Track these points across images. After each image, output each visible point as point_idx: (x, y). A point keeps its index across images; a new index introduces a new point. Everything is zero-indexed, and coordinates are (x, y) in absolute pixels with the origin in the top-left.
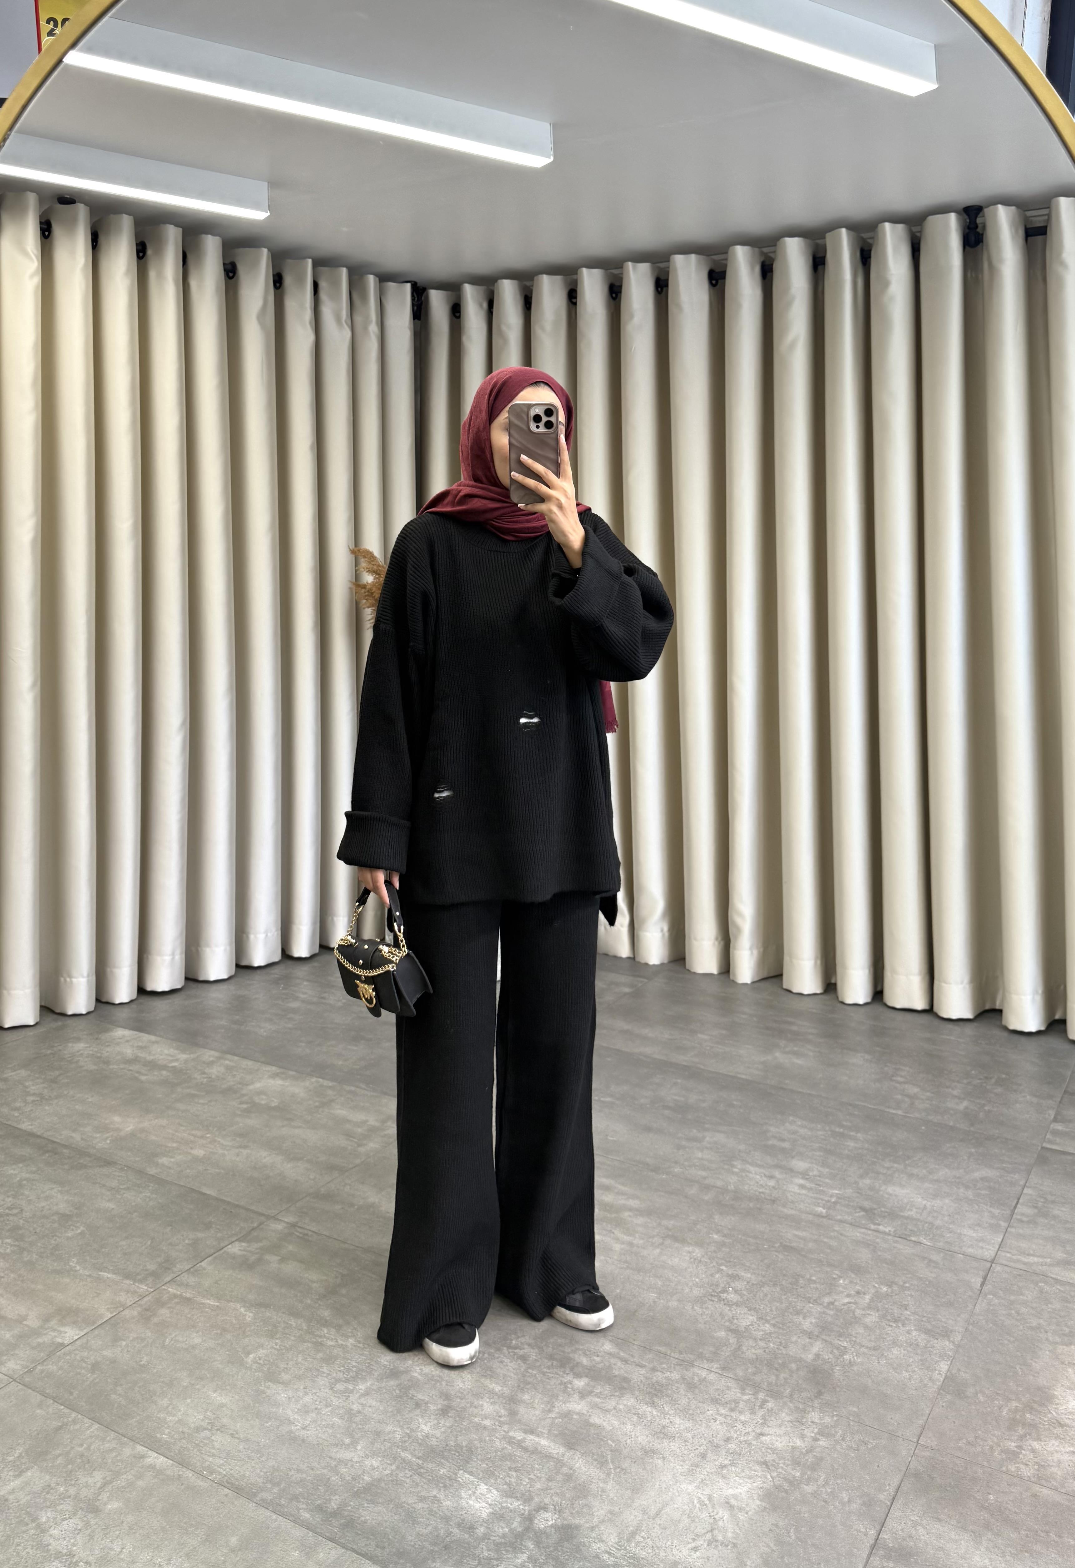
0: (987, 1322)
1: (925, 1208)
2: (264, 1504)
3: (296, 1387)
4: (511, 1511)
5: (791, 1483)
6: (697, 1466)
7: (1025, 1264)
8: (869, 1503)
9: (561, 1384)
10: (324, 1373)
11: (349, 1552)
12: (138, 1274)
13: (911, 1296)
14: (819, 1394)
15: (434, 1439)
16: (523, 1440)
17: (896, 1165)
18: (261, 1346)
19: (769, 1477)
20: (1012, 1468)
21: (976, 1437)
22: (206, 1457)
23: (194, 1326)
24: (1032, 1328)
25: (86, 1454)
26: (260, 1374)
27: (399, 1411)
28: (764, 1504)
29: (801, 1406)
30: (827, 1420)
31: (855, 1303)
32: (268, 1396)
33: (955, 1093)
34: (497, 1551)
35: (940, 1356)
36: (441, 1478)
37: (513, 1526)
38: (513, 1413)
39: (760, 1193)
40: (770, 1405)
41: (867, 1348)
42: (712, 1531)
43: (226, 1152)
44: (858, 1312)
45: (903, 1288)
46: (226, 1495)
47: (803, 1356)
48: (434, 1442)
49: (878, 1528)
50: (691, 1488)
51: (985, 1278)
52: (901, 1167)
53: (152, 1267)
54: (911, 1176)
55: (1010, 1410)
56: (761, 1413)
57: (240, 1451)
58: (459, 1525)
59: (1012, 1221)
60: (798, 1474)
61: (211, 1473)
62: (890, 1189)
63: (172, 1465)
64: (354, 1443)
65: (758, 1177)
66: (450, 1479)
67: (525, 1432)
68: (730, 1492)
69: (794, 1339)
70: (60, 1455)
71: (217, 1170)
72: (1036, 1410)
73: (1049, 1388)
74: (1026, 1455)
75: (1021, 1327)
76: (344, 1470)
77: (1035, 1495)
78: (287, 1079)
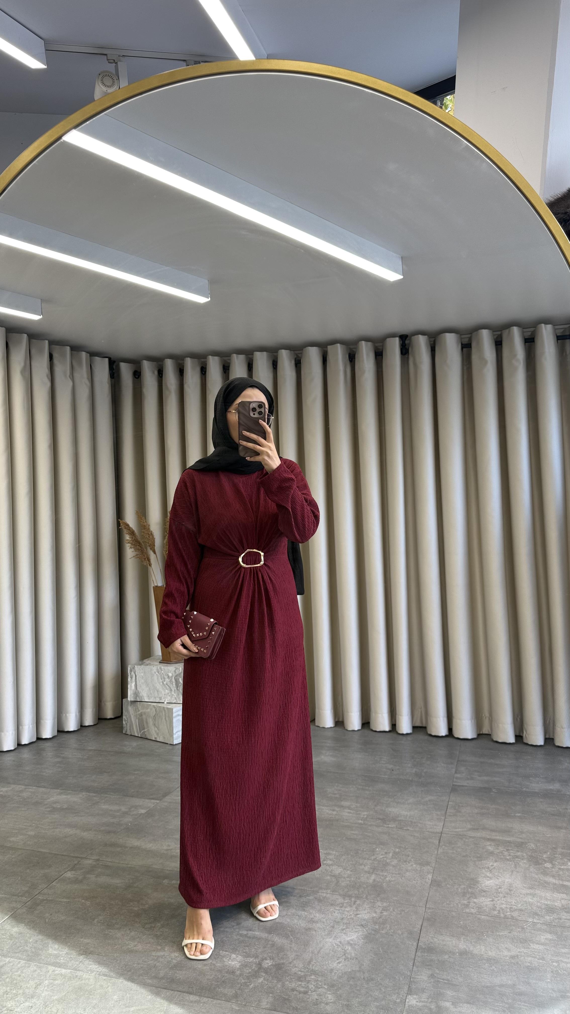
0: (444, 856)
1: (407, 815)
3: (124, 930)
4: (250, 963)
5: (375, 931)
6: (331, 931)
7: (455, 832)
8: (411, 933)
10: (137, 921)
11: (176, 992)
12: (19, 893)
13: (409, 851)
14: (379, 895)
16: (247, 934)
17: (390, 799)
18: (100, 915)
19: (365, 930)
20: (468, 910)
21: (450, 901)
22: (87, 966)
23: (59, 912)
24: (464, 856)
25: (21, 975)
26: (104, 927)
28: (365, 941)
29: (372, 901)
30: (385, 904)
31: (385, 857)
32: (111, 936)
33: (409, 765)
34: (248, 979)
35: (427, 873)
37: (253, 968)
38: (239, 924)
39: (330, 817)
40: (358, 902)
41: (395, 874)
42: (345, 955)
43: (47, 832)
44: (388, 861)
45: (405, 849)
46: (104, 980)
47: (368, 881)
49: (417, 942)
50: (330, 940)
51: (440, 840)
52: (393, 799)
53: (26, 889)
54: (398, 803)
55: (462, 889)
56: (355, 906)
57: (104, 961)
58: (227, 972)
59: (447, 816)
60: (377, 927)
61: (93, 972)
62: (390, 809)
63: (70, 973)
65: (327, 811)
67: (247, 931)
68: (349, 939)
69: (362, 875)
71: (45, 840)
72: (473, 887)
73: (476, 878)
74: (472, 904)
75: (459, 857)
76: (161, 960)
77: (479, 919)
78: (68, 795)
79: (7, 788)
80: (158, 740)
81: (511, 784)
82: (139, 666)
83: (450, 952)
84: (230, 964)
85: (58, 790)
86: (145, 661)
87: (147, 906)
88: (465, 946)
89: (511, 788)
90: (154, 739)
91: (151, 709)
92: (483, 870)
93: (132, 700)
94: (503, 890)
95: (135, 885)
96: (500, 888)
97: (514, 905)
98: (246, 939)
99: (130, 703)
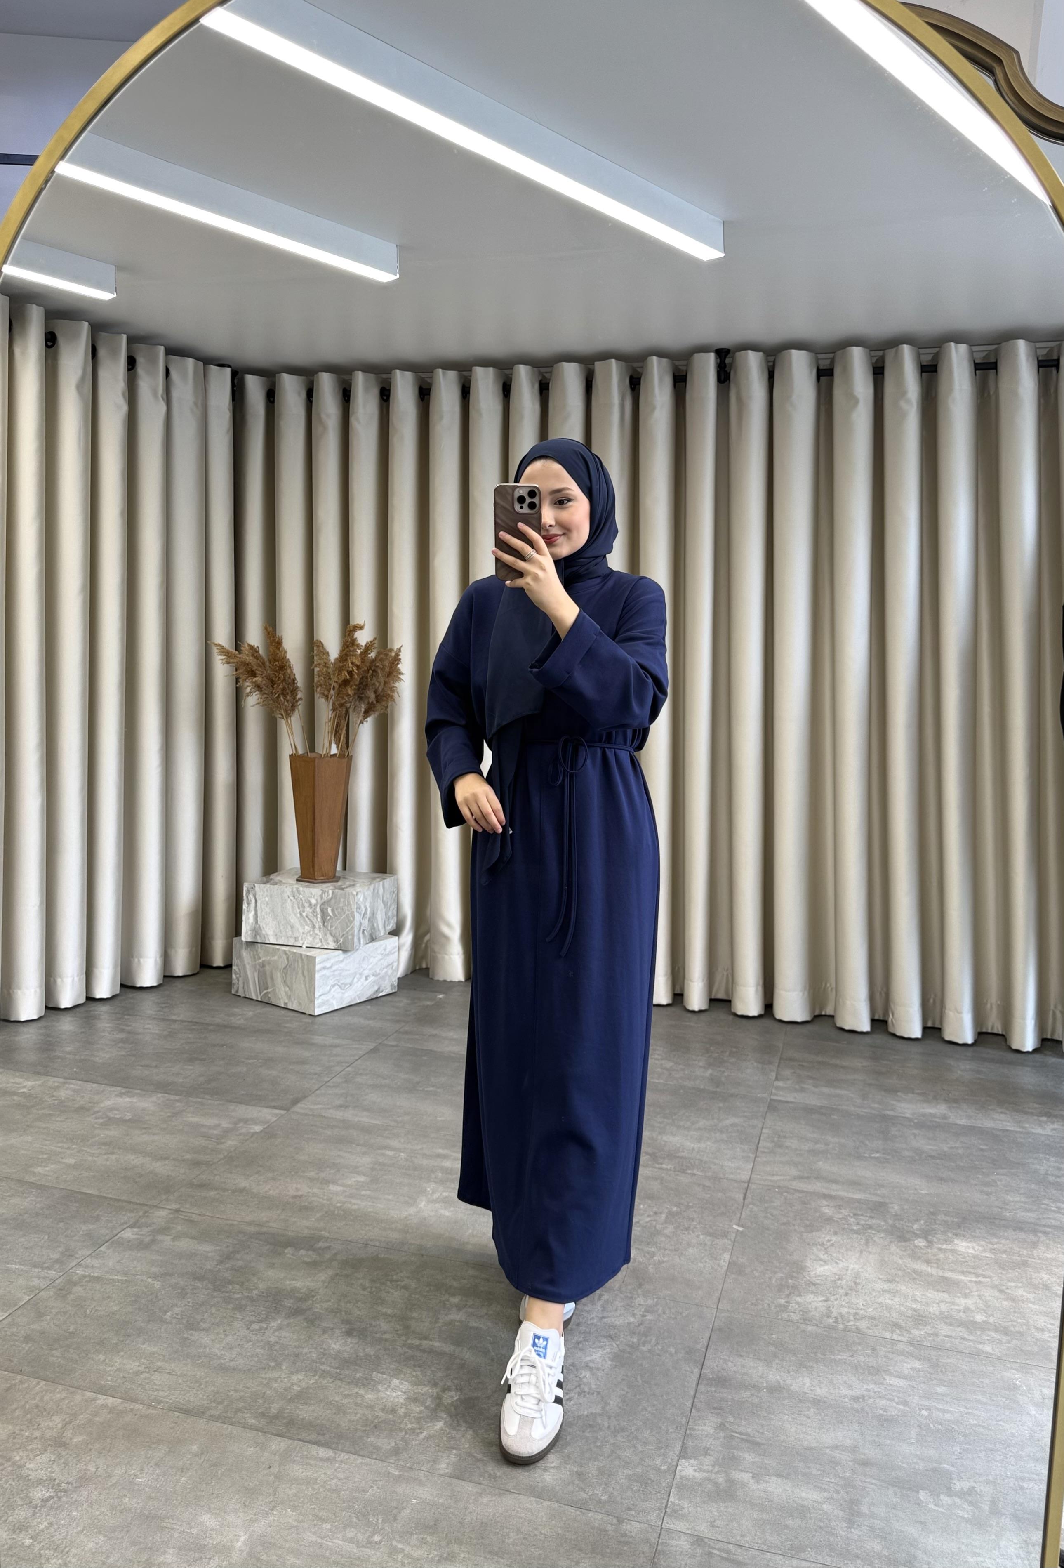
0: (751, 1223)
1: (693, 1149)
2: (212, 1418)
3: (216, 1331)
4: (423, 1394)
5: (631, 1346)
7: (771, 1181)
8: (690, 1351)
9: (440, 1302)
10: (238, 1318)
11: (296, 1441)
12: (44, 1263)
13: (695, 1211)
14: (640, 1285)
15: (346, 1354)
16: (420, 1345)
17: (665, 1120)
18: (176, 1305)
19: (614, 1345)
20: (785, 1316)
21: (757, 1300)
22: (151, 1392)
23: (109, 1297)
24: (784, 1224)
25: (41, 1405)
26: (181, 1326)
27: (310, 1337)
28: (614, 1363)
29: (629, 1295)
30: (650, 1302)
31: (655, 1221)
32: (193, 1341)
33: (701, 1064)
34: (418, 1423)
35: (723, 1250)
36: (359, 1379)
37: (427, 1404)
38: (407, 1328)
40: (605, 1296)
41: (670, 1250)
42: (579, 1386)
43: (96, 1159)
44: (659, 1227)
45: (688, 1207)
46: (178, 1417)
48: (346, 1355)
49: (700, 1367)
51: (745, 1195)
52: (671, 1121)
53: (55, 1256)
54: (679, 1127)
55: (777, 1279)
56: (599, 1303)
57: (180, 1384)
58: (383, 1410)
59: (758, 1153)
60: (635, 1340)
61: (159, 1402)
62: (665, 1138)
63: (122, 1403)
64: (279, 1365)
66: (366, 1379)
67: (421, 1339)
68: (587, 1358)
70: (16, 1409)
71: (91, 1174)
72: (795, 1277)
73: (802, 1262)
74: (793, 1306)
75: (776, 1224)
76: (275, 1385)
77: (804, 1331)
78: (134, 1096)
79: (35, 1081)
80: (289, 1007)
81: (866, 1102)
82: (262, 886)
83: (754, 1387)
84: (388, 1396)
85: (119, 1089)
86: (272, 876)
87: (255, 1292)
88: (778, 1377)
89: (865, 1108)
90: (283, 1006)
91: (280, 957)
92: (815, 1249)
93: (249, 940)
94: (844, 1282)
95: (238, 1256)
96: (839, 1279)
97: (861, 1309)
98: (418, 1354)
99: (244, 946)
